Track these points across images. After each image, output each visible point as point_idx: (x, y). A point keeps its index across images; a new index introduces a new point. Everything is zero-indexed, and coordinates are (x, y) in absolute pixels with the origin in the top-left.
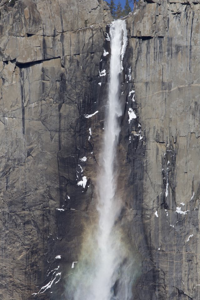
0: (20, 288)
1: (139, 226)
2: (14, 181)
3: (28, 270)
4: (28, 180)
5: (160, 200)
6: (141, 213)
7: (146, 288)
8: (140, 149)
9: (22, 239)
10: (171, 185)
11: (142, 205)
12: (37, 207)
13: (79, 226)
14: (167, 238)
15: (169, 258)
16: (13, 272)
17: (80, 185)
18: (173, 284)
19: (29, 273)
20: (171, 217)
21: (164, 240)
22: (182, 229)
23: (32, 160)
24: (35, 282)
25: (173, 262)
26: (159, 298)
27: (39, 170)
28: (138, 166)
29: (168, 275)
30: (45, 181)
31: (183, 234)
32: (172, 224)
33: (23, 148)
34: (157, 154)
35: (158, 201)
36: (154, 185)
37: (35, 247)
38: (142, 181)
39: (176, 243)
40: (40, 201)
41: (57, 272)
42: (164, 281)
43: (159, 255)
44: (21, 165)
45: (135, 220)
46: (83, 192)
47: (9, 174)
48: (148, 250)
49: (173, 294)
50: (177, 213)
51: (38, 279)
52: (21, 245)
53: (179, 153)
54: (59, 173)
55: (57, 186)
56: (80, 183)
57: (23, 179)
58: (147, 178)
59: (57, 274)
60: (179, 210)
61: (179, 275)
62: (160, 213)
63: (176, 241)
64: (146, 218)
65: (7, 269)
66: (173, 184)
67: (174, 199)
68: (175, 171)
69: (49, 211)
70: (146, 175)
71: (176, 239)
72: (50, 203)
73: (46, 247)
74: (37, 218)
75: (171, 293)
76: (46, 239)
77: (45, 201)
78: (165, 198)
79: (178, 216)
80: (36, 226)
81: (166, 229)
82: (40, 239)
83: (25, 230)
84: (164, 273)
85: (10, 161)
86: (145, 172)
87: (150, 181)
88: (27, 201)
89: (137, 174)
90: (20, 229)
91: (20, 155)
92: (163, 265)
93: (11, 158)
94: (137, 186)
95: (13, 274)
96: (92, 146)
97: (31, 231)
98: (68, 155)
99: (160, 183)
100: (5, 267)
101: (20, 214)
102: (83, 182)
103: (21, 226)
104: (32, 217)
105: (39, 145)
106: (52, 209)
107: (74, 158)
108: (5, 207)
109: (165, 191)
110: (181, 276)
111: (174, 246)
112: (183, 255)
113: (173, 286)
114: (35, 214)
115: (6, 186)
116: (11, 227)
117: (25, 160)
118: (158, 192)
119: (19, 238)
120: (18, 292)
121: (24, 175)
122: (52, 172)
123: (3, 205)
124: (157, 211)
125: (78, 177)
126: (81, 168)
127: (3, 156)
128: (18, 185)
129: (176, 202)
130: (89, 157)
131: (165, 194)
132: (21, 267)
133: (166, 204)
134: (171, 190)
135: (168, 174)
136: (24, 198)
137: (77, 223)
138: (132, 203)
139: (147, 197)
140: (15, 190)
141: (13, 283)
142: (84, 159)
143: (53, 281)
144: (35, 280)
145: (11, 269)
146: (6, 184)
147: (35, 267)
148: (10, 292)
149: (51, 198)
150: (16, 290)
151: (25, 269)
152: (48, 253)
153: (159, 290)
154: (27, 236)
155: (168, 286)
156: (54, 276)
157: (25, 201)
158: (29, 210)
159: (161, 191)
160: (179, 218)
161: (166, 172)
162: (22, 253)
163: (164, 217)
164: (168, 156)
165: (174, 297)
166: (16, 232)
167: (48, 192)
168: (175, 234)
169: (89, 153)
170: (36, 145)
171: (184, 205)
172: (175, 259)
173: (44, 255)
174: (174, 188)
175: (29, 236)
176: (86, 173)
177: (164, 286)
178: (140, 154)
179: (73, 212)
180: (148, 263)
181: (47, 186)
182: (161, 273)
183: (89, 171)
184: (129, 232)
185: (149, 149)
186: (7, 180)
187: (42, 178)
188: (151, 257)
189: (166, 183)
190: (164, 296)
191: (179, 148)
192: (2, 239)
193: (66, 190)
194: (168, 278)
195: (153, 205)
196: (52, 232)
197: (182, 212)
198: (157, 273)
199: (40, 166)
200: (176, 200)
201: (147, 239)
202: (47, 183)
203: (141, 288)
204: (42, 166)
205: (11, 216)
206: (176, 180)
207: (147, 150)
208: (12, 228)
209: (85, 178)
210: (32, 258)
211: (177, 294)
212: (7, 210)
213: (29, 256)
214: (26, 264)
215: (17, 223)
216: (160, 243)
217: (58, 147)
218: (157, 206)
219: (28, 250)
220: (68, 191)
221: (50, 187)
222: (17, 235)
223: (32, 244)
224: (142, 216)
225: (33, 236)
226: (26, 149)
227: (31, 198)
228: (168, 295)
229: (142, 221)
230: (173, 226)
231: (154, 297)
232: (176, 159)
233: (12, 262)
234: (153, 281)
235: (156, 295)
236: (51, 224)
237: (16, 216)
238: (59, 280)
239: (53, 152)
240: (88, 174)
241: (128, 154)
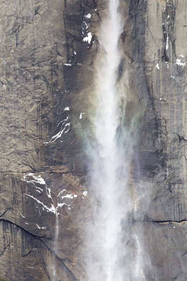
0: (33, 138)
1: (142, 78)
2: (24, 38)
3: (39, 122)
4: (37, 37)
5: (161, 53)
6: (143, 66)
7: (149, 135)
8: (142, 4)
9: (33, 93)
10: (171, 39)
11: (144, 59)
12: (46, 63)
13: (86, 79)
14: (168, 89)
15: (170, 107)
16: (26, 123)
17: (85, 41)
18: (174, 131)
19: (40, 124)
20: (171, 68)
21: (165, 91)
22: (182, 80)
23: (39, 18)
24: (46, 132)
25: (174, 111)
26: (161, 144)
27: (46, 27)
28: (140, 21)
29: (169, 123)
30: (52, 38)
31: (183, 85)
32: (173, 75)
33: (31, 7)
34: (158, 9)
35: (159, 54)
36: (155, 39)
37: (45, 100)
38: (143, 35)
39: (176, 93)
40: (48, 57)
41: (66, 122)
42: (166, 128)
43: (161, 104)
44: (29, 23)
45: (138, 73)
46: (88, 47)
47: (18, 32)
48: (150, 100)
49: (174, 140)
50: (177, 65)
51: (49, 129)
52: (32, 99)
53: (178, 8)
54: (65, 30)
55: (64, 42)
56: (85, 39)
57: (32, 36)
58: (148, 32)
59: (66, 125)
60: (178, 62)
61: (179, 123)
62: (161, 66)
63: (176, 91)
64: (148, 70)
65: (20, 121)
66: (173, 38)
67: (174, 52)
68: (175, 25)
69: (57, 66)
70: (147, 30)
71: (176, 89)
72: (57, 58)
73: (56, 100)
74: (46, 73)
75: (172, 139)
76: (55, 93)
77: (53, 57)
78: (166, 51)
79: (178, 68)
80: (45, 80)
81: (167, 80)
82: (49, 92)
83: (35, 84)
84: (166, 121)
85: (19, 19)
86: (146, 27)
87: (151, 35)
88: (36, 57)
89: (138, 29)
90: (31, 84)
91: (28, 14)
92: (165, 114)
93: (20, 16)
94: (139, 41)
95: (25, 125)
96: (96, 3)
97: (41, 85)
98: (74, 12)
99: (161, 36)
100: (18, 119)
101: (30, 70)
102: (88, 39)
103: (31, 80)
104: (42, 72)
105: (46, 3)
106: (60, 64)
107: (79, 16)
108: (16, 63)
109: (166, 44)
110: (182, 123)
111: (174, 96)
112: (183, 104)
113: (174, 133)
114: (44, 69)
115: (16, 43)
116: (22, 81)
117: (33, 18)
118: (159, 46)
119: (29, 92)
120: (31, 141)
121: (33, 32)
122: (59, 29)
123: (14, 61)
124: (158, 63)
125: (83, 33)
126: (86, 25)
127: (12, 14)
128: (28, 42)
129: (176, 55)
130: (93, 14)
131: (165, 47)
132: (32, 118)
133: (167, 57)
134: (171, 43)
135: (168, 28)
136: (33, 55)
137: (83, 76)
138: (134, 56)
139: (149, 50)
140: (25, 47)
141: (25, 133)
142: (89, 16)
143: (62, 131)
144: (46, 130)
145: (24, 120)
146: (16, 41)
147: (45, 119)
148: (23, 141)
149: (59, 54)
150: (29, 140)
151: (37, 120)
152: (57, 105)
153: (161, 137)
154: (37, 89)
155: (169, 132)
156: (64, 126)
157: (34, 57)
158: (38, 66)
159: (162, 44)
160: (179, 69)
161: (166, 26)
162: (33, 106)
163: (165, 69)
164: (168, 10)
165: (175, 143)
166: (27, 86)
167: (55, 48)
168: (175, 84)
169: (93, 10)
170: (43, 3)
171: (183, 56)
172: (175, 108)
173: (53, 108)
174: (174, 41)
175: (39, 90)
176: (91, 29)
177: (166, 133)
178: (141, 10)
179: (80, 67)
180: (151, 113)
181: (54, 43)
182: (163, 121)
183: (93, 28)
184: (133, 85)
185: (150, 4)
186: (17, 37)
187: (49, 35)
188: (153, 106)
189: (166, 37)
190: (166, 142)
191: (178, 3)
192: (14, 92)
193: (72, 46)
194: (170, 125)
195: (154, 58)
196: (60, 86)
197: (181, 64)
198: (159, 122)
199: (48, 23)
200: (176, 53)
201: (149, 90)
202: (54, 40)
203: (144, 135)
204: (49, 23)
205: (22, 72)
206: (175, 33)
207: (148, 6)
208: (23, 83)
209: (90, 35)
210: (43, 110)
211: (178, 140)
212: (17, 66)
213: (40, 108)
214: (38, 116)
215: (27, 78)
216: (161, 94)
217: (64, 5)
218: (158, 59)
219: (39, 103)
220: (74, 47)
221: (58, 44)
222: (28, 89)
223: (42, 97)
224: (144, 69)
225: (43, 90)
226: (34, 7)
227: (40, 54)
228: (169, 141)
229: (145, 73)
230: (174, 78)
231: (156, 143)
232: (176, 13)
233: (24, 114)
234: (156, 129)
235: (158, 141)
236: (59, 78)
237: (27, 72)
238: (68, 130)
239: (59, 10)
240: (93, 30)
241: (130, 10)
